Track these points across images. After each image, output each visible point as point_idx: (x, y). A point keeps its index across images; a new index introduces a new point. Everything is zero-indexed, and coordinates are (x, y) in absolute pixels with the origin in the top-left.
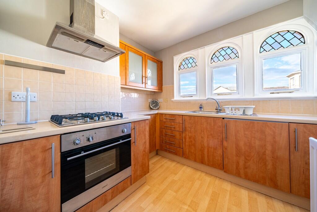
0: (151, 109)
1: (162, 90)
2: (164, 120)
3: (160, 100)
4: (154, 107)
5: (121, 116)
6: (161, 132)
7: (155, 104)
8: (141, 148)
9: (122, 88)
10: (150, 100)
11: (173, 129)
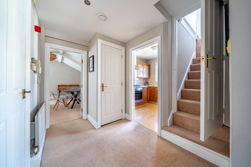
0: (145, 85)
1: (150, 77)
2: (151, 89)
3: (149, 81)
4: (146, 84)
5: (139, 86)
6: (150, 94)
7: (147, 83)
8: (145, 95)
9: (137, 77)
10: (144, 81)
11: (154, 92)
